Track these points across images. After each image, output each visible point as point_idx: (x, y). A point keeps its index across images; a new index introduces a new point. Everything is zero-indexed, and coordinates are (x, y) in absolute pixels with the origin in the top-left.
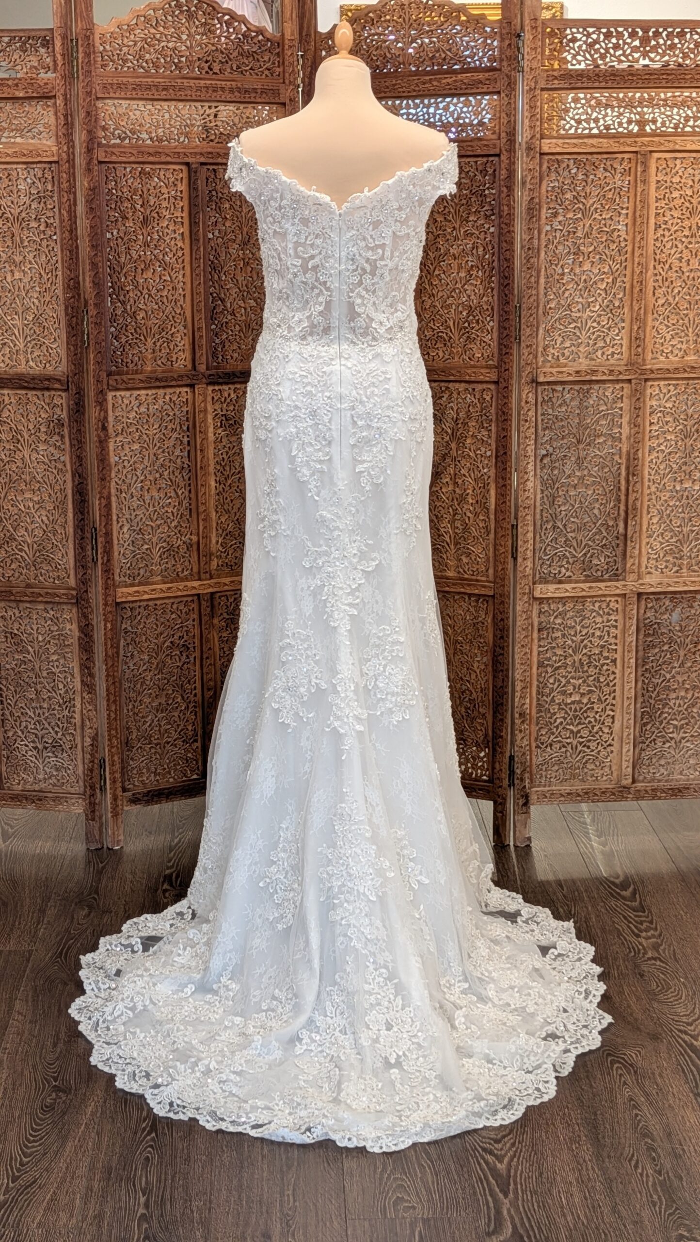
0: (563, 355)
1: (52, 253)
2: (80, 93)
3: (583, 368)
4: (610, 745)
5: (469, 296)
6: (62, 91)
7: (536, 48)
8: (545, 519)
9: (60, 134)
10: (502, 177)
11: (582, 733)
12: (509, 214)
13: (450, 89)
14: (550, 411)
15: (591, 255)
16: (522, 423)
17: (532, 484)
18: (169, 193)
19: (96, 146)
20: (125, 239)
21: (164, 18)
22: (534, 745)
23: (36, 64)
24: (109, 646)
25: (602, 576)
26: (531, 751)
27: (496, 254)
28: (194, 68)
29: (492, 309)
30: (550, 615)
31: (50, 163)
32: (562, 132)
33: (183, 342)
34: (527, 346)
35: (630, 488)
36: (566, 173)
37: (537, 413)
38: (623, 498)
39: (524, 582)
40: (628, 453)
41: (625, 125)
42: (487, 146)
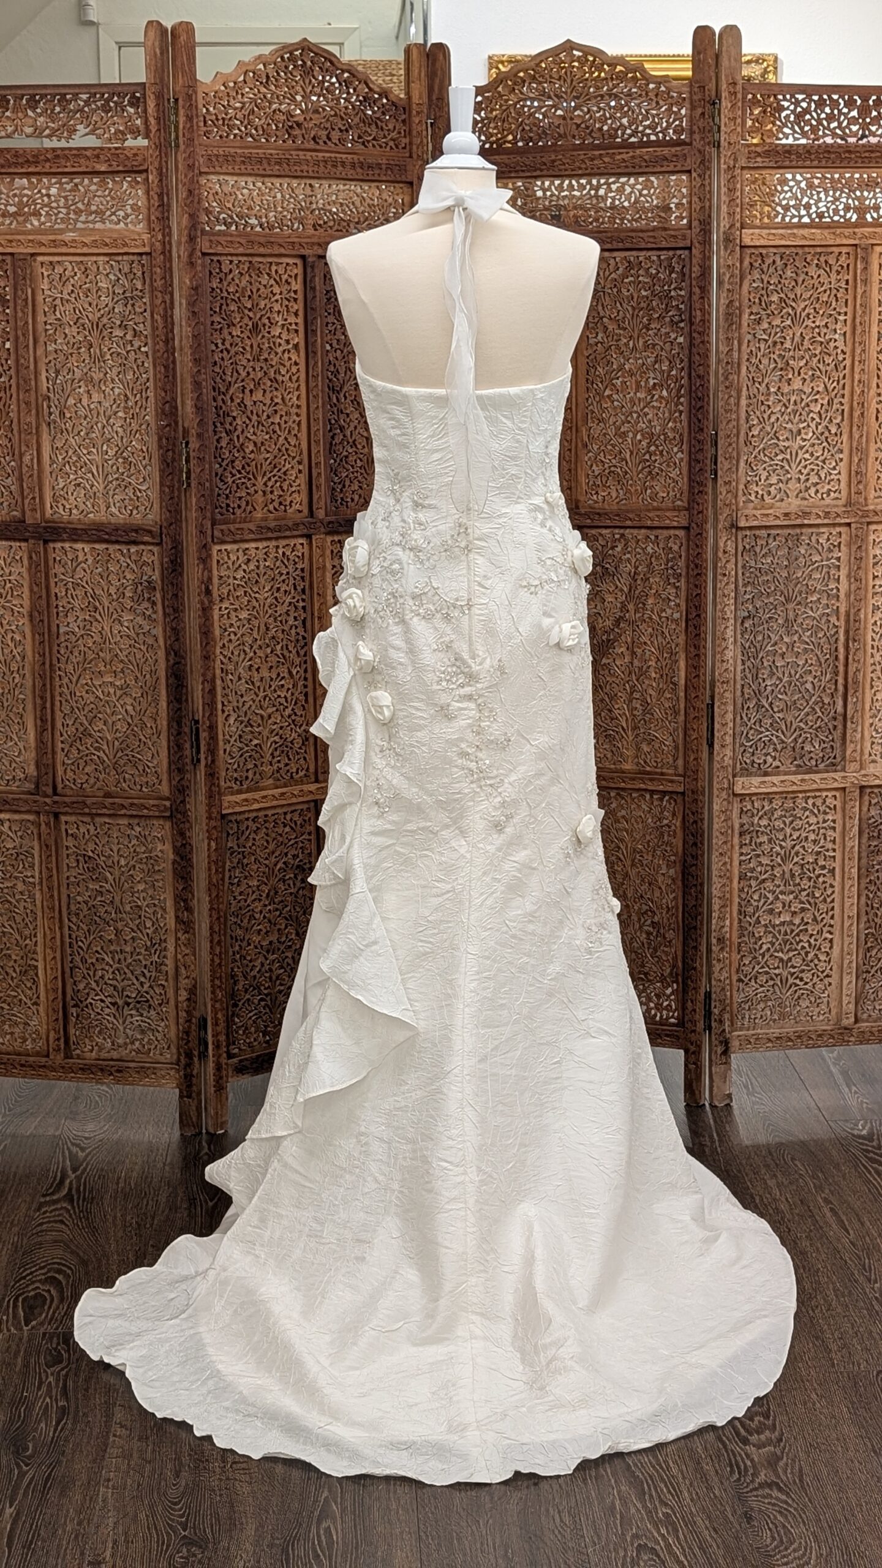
0: (769, 493)
1: (142, 370)
2: (179, 168)
3: (793, 509)
4: (827, 976)
6: (156, 164)
7: (734, 119)
8: (747, 696)
9: (153, 218)
10: (693, 275)
11: (794, 962)
12: (703, 321)
13: (629, 168)
14: (753, 564)
15: (802, 371)
16: (719, 577)
17: (731, 654)
18: (281, 293)
19: (199, 234)
20: (232, 352)
21: (275, 74)
22: (735, 978)
23: (122, 128)
24: (213, 871)
25: (816, 766)
26: (731, 985)
27: (685, 370)
28: (309, 137)
29: (680, 437)
30: (753, 815)
31: (140, 254)
32: (766, 220)
33: (298, 481)
34: (725, 484)
35: (850, 657)
36: (772, 270)
37: (736, 565)
38: (841, 669)
39: (721, 774)
40: (848, 614)
41: (842, 213)
42: (675, 237)
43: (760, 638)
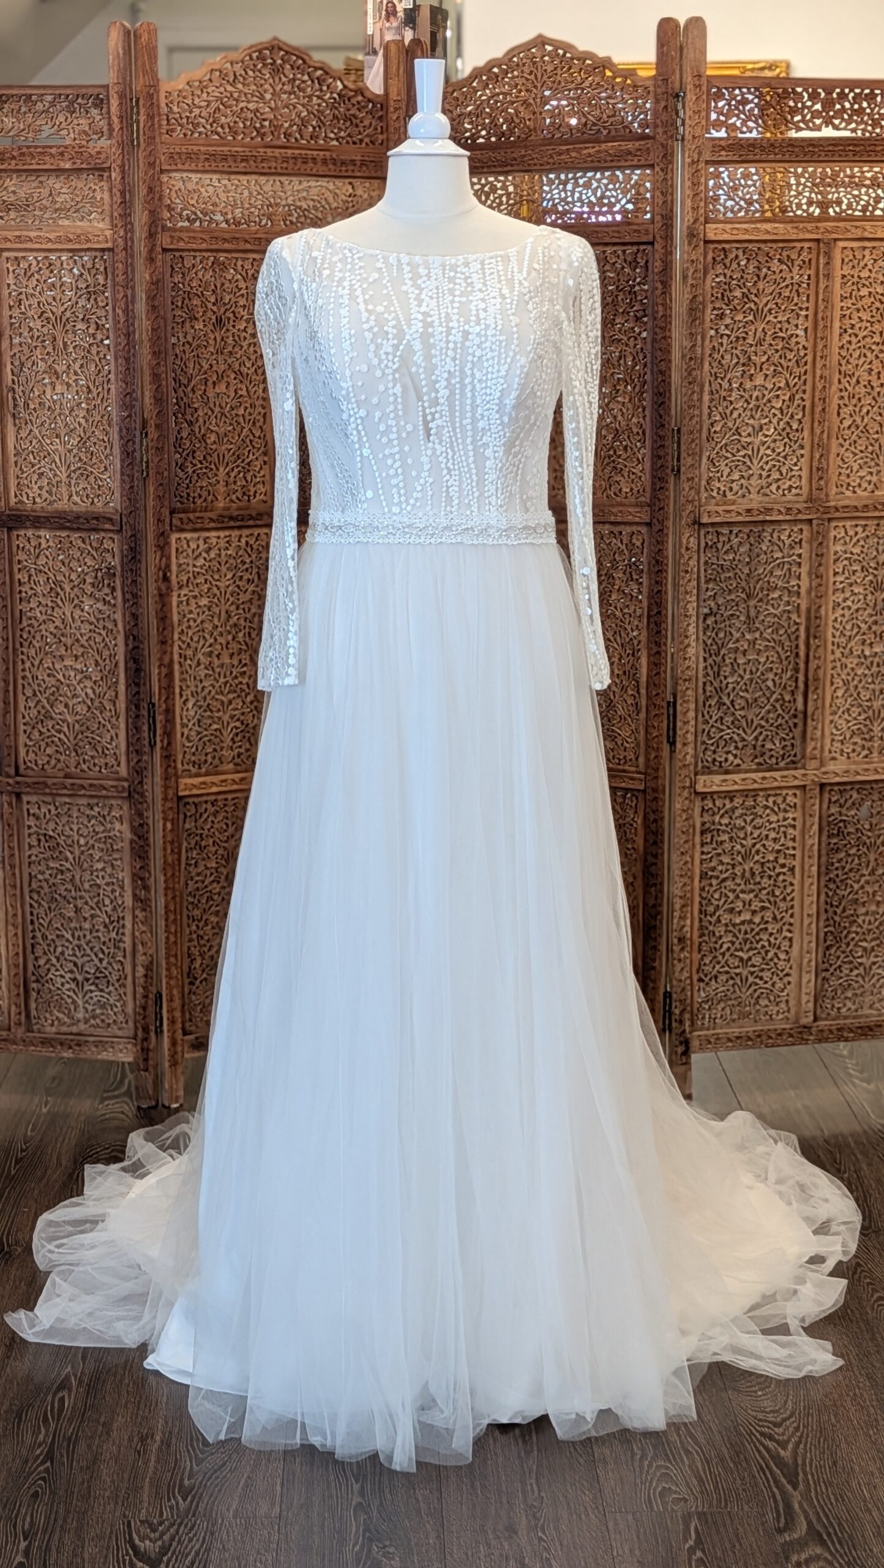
0: (731, 489)
1: (103, 361)
2: (141, 165)
3: (754, 505)
4: (787, 975)
5: (615, 417)
6: (119, 162)
7: (699, 111)
8: (708, 694)
9: (115, 214)
10: (656, 270)
11: (754, 961)
12: (665, 316)
13: (592, 161)
14: (715, 559)
15: (765, 366)
16: (681, 574)
17: (693, 651)
18: (247, 288)
19: (159, 230)
20: (194, 344)
21: (243, 73)
22: (695, 977)
23: (87, 128)
24: (169, 851)
25: (777, 764)
26: (691, 984)
27: (649, 365)
28: (279, 134)
29: (644, 433)
30: (714, 814)
31: (103, 250)
32: (730, 215)
33: (262, 473)
34: (688, 480)
35: (811, 654)
36: (734, 265)
37: (698, 562)
38: (802, 666)
39: (684, 772)
40: (809, 611)
41: (805, 207)
42: (639, 231)
43: (722, 635)
